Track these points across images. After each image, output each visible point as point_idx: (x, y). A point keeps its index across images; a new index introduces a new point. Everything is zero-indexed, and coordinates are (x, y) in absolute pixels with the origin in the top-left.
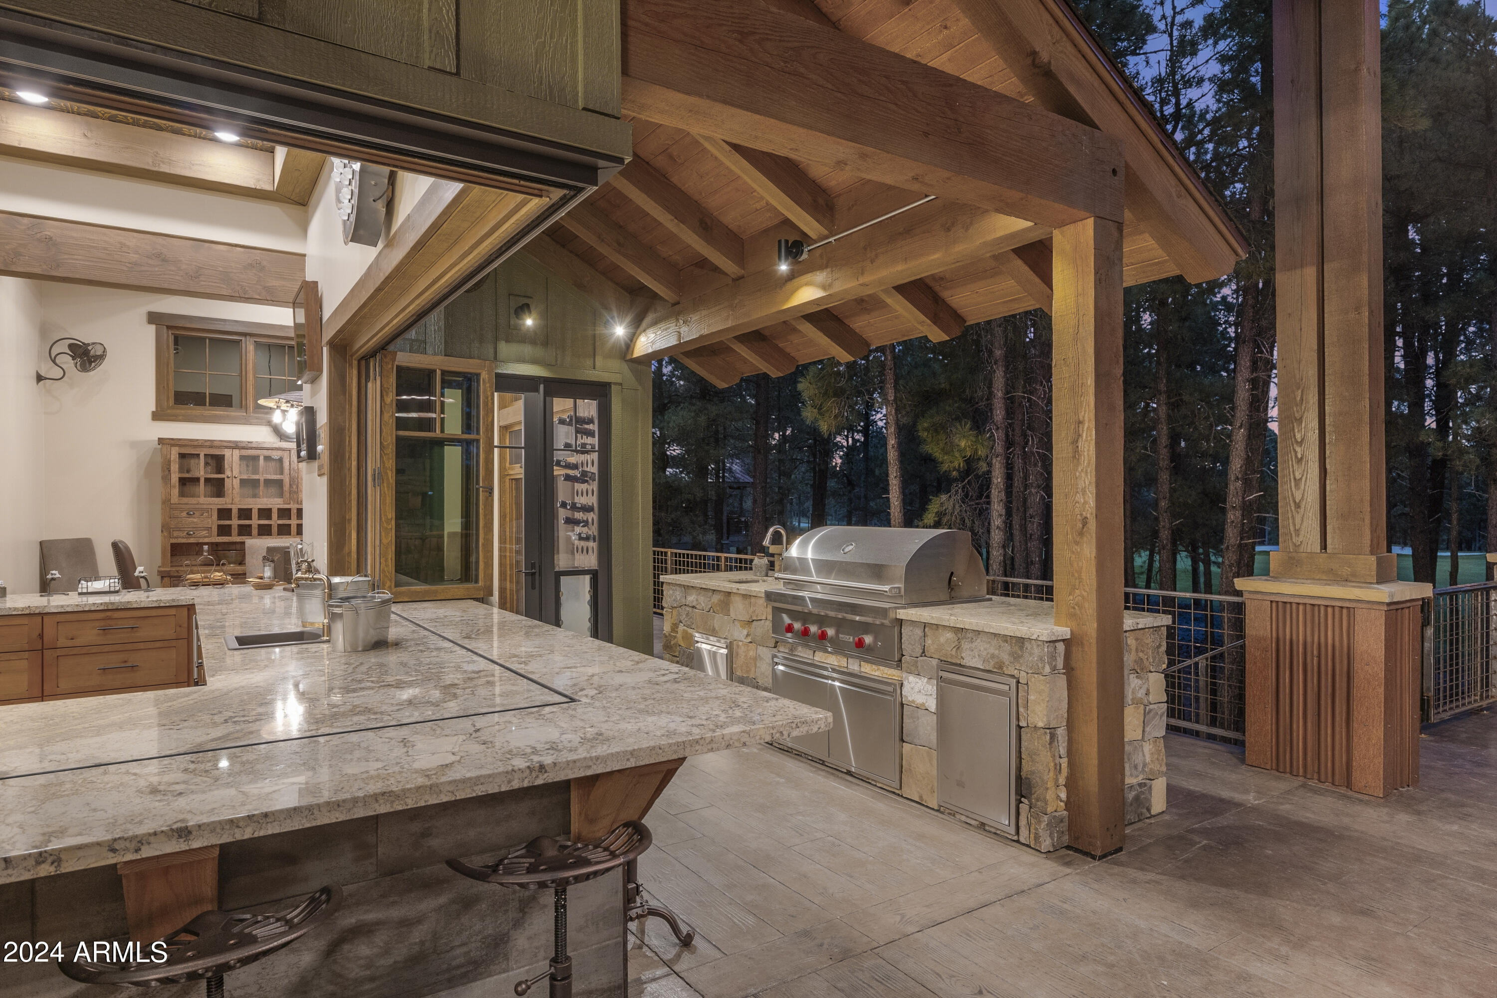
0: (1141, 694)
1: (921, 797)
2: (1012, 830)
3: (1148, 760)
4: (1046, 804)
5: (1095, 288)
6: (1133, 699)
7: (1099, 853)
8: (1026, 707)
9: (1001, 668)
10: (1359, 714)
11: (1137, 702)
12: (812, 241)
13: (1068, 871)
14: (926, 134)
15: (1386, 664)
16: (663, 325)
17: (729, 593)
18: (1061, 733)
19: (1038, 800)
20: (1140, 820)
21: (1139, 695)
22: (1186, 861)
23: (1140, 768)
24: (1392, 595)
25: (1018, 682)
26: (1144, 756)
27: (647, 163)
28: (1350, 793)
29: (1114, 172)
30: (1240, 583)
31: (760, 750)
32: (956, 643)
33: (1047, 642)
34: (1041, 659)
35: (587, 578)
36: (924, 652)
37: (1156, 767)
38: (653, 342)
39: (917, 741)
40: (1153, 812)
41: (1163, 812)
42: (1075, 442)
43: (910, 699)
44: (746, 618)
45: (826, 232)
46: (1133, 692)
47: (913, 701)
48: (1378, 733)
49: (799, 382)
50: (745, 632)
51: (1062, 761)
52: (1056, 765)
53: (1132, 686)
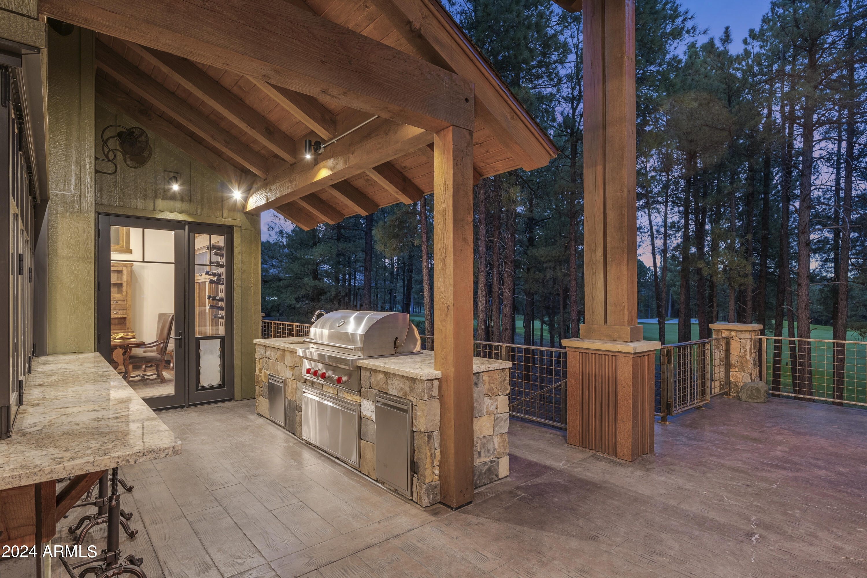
0: (492, 408)
1: (369, 473)
2: (408, 493)
3: (496, 446)
4: (425, 478)
5: (453, 168)
6: (487, 412)
7: (454, 506)
8: (416, 420)
9: (405, 395)
10: (620, 415)
11: (489, 413)
12: (325, 141)
13: (434, 519)
14: (324, 62)
15: (633, 387)
16: (259, 192)
17: (285, 350)
18: (436, 435)
19: (421, 475)
20: (491, 482)
21: (491, 409)
22: (506, 508)
23: (491, 452)
24: (635, 349)
25: (412, 404)
26: (494, 444)
27: (229, 91)
28: (616, 459)
29: (467, 100)
30: (565, 342)
31: (295, 444)
32: (385, 381)
33: (426, 380)
34: (423, 391)
35: (218, 341)
36: (371, 386)
37: (502, 450)
38: (256, 202)
39: (367, 439)
40: (500, 477)
41: (507, 476)
42: (444, 260)
43: (364, 414)
44: (292, 365)
45: (331, 136)
46: (487, 408)
47: (366, 415)
48: (629, 425)
49: (372, 230)
50: (291, 373)
51: (436, 451)
52: (432, 454)
53: (487, 404)
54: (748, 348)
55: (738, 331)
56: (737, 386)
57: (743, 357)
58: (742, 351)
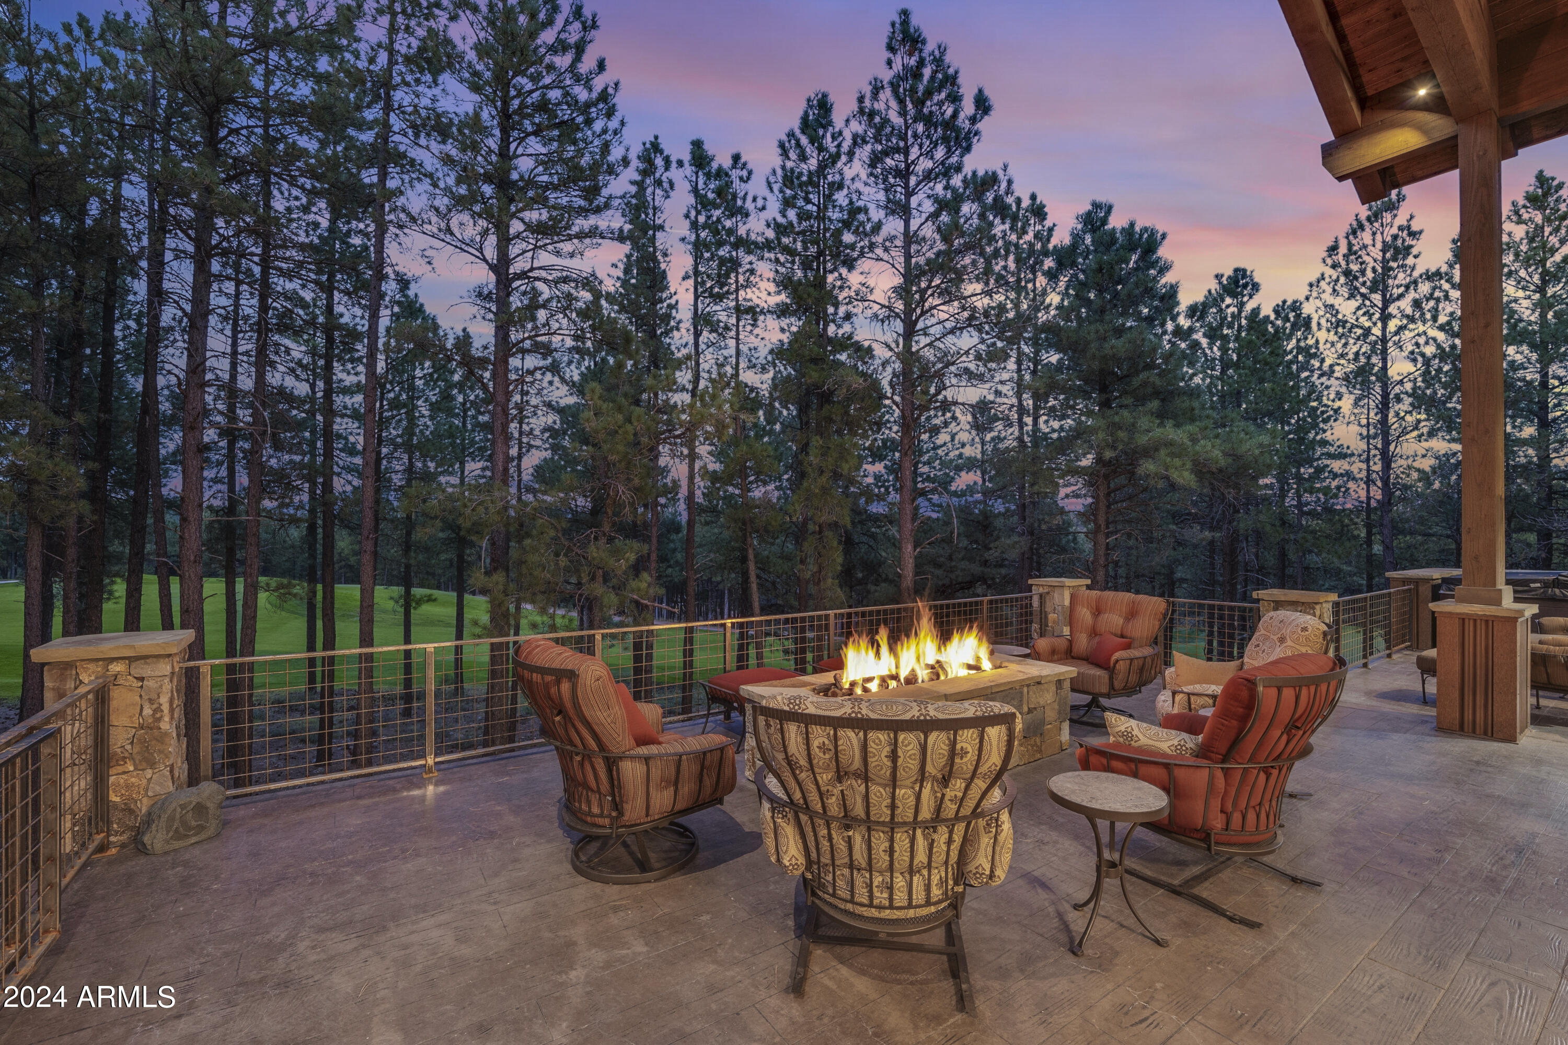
54: (164, 700)
55: (131, 660)
56: (131, 812)
57: (150, 727)
58: (147, 711)
